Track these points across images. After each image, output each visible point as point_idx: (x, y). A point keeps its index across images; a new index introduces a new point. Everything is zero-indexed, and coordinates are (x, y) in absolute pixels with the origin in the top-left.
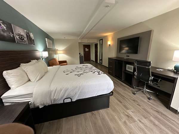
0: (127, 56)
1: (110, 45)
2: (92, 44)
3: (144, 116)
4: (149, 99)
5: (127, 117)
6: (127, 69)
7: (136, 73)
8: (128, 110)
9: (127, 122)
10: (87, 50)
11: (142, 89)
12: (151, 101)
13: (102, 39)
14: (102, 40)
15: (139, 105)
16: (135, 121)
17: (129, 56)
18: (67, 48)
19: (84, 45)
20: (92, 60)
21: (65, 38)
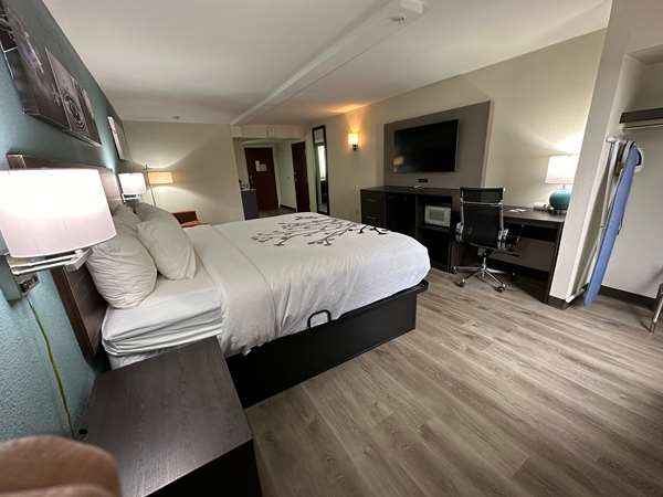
0: (420, 181)
1: (355, 147)
2: (279, 144)
3: (503, 328)
4: (499, 290)
5: (468, 339)
6: (428, 220)
7: (460, 227)
8: (462, 322)
9: (473, 348)
10: (260, 167)
11: (474, 269)
12: (504, 294)
13: (323, 127)
14: (321, 130)
15: (484, 308)
16: (489, 343)
17: (426, 181)
18: (185, 161)
19: (246, 149)
20: (282, 206)
21: (178, 118)
